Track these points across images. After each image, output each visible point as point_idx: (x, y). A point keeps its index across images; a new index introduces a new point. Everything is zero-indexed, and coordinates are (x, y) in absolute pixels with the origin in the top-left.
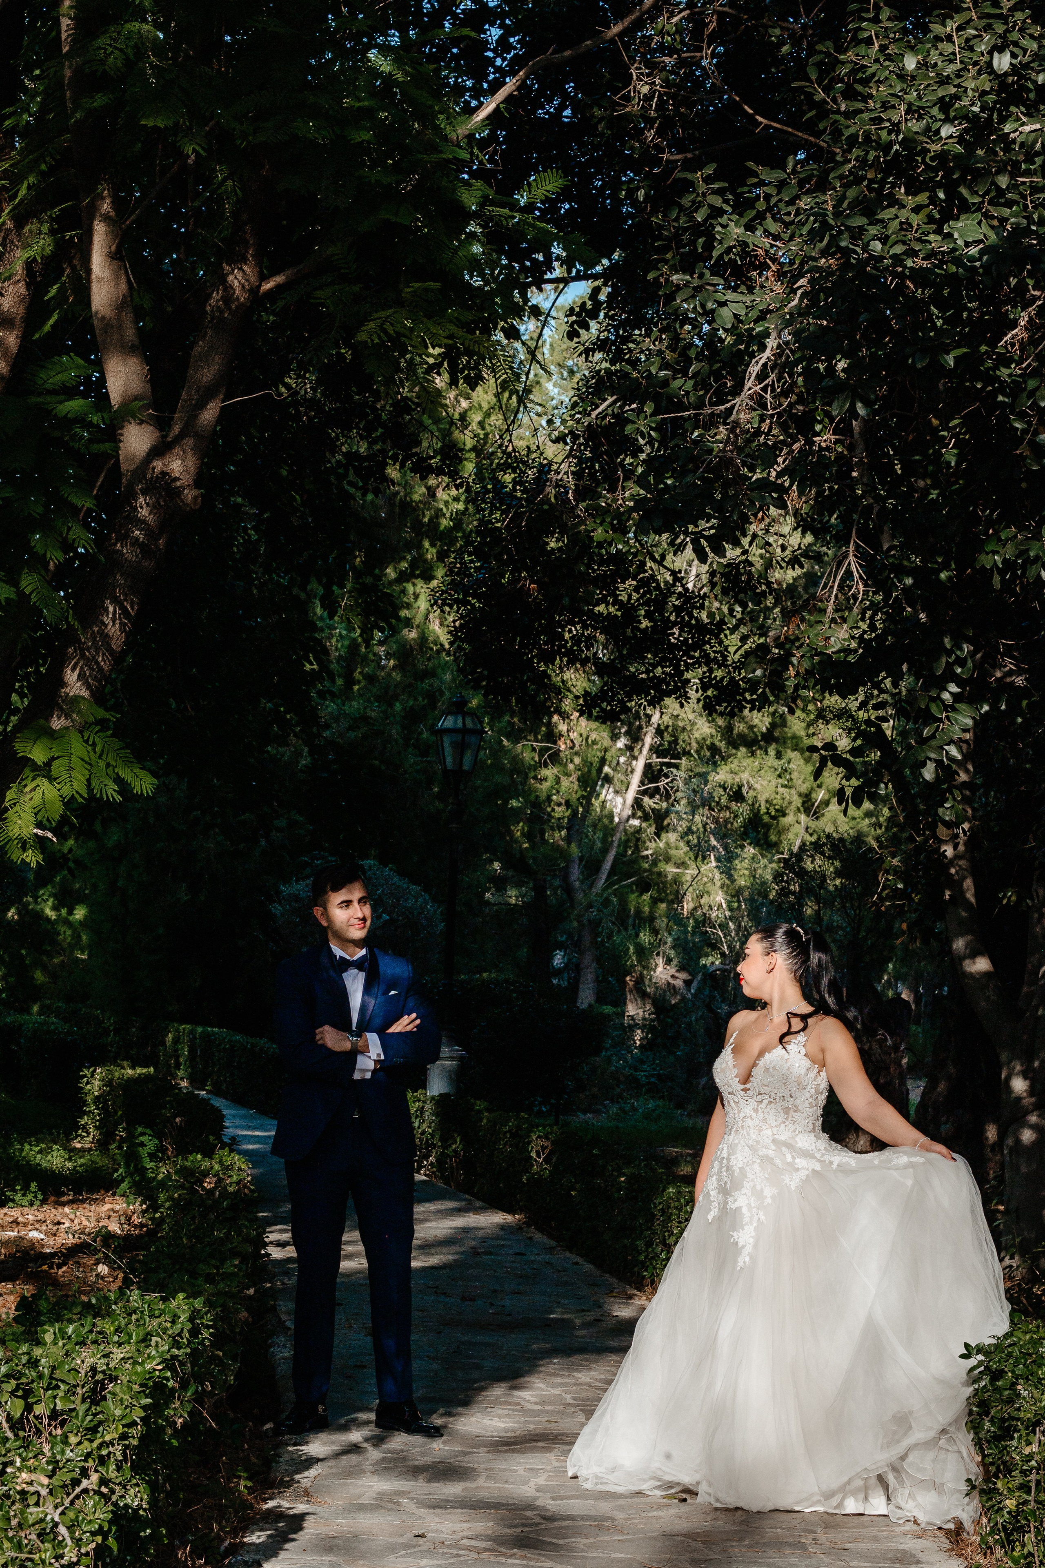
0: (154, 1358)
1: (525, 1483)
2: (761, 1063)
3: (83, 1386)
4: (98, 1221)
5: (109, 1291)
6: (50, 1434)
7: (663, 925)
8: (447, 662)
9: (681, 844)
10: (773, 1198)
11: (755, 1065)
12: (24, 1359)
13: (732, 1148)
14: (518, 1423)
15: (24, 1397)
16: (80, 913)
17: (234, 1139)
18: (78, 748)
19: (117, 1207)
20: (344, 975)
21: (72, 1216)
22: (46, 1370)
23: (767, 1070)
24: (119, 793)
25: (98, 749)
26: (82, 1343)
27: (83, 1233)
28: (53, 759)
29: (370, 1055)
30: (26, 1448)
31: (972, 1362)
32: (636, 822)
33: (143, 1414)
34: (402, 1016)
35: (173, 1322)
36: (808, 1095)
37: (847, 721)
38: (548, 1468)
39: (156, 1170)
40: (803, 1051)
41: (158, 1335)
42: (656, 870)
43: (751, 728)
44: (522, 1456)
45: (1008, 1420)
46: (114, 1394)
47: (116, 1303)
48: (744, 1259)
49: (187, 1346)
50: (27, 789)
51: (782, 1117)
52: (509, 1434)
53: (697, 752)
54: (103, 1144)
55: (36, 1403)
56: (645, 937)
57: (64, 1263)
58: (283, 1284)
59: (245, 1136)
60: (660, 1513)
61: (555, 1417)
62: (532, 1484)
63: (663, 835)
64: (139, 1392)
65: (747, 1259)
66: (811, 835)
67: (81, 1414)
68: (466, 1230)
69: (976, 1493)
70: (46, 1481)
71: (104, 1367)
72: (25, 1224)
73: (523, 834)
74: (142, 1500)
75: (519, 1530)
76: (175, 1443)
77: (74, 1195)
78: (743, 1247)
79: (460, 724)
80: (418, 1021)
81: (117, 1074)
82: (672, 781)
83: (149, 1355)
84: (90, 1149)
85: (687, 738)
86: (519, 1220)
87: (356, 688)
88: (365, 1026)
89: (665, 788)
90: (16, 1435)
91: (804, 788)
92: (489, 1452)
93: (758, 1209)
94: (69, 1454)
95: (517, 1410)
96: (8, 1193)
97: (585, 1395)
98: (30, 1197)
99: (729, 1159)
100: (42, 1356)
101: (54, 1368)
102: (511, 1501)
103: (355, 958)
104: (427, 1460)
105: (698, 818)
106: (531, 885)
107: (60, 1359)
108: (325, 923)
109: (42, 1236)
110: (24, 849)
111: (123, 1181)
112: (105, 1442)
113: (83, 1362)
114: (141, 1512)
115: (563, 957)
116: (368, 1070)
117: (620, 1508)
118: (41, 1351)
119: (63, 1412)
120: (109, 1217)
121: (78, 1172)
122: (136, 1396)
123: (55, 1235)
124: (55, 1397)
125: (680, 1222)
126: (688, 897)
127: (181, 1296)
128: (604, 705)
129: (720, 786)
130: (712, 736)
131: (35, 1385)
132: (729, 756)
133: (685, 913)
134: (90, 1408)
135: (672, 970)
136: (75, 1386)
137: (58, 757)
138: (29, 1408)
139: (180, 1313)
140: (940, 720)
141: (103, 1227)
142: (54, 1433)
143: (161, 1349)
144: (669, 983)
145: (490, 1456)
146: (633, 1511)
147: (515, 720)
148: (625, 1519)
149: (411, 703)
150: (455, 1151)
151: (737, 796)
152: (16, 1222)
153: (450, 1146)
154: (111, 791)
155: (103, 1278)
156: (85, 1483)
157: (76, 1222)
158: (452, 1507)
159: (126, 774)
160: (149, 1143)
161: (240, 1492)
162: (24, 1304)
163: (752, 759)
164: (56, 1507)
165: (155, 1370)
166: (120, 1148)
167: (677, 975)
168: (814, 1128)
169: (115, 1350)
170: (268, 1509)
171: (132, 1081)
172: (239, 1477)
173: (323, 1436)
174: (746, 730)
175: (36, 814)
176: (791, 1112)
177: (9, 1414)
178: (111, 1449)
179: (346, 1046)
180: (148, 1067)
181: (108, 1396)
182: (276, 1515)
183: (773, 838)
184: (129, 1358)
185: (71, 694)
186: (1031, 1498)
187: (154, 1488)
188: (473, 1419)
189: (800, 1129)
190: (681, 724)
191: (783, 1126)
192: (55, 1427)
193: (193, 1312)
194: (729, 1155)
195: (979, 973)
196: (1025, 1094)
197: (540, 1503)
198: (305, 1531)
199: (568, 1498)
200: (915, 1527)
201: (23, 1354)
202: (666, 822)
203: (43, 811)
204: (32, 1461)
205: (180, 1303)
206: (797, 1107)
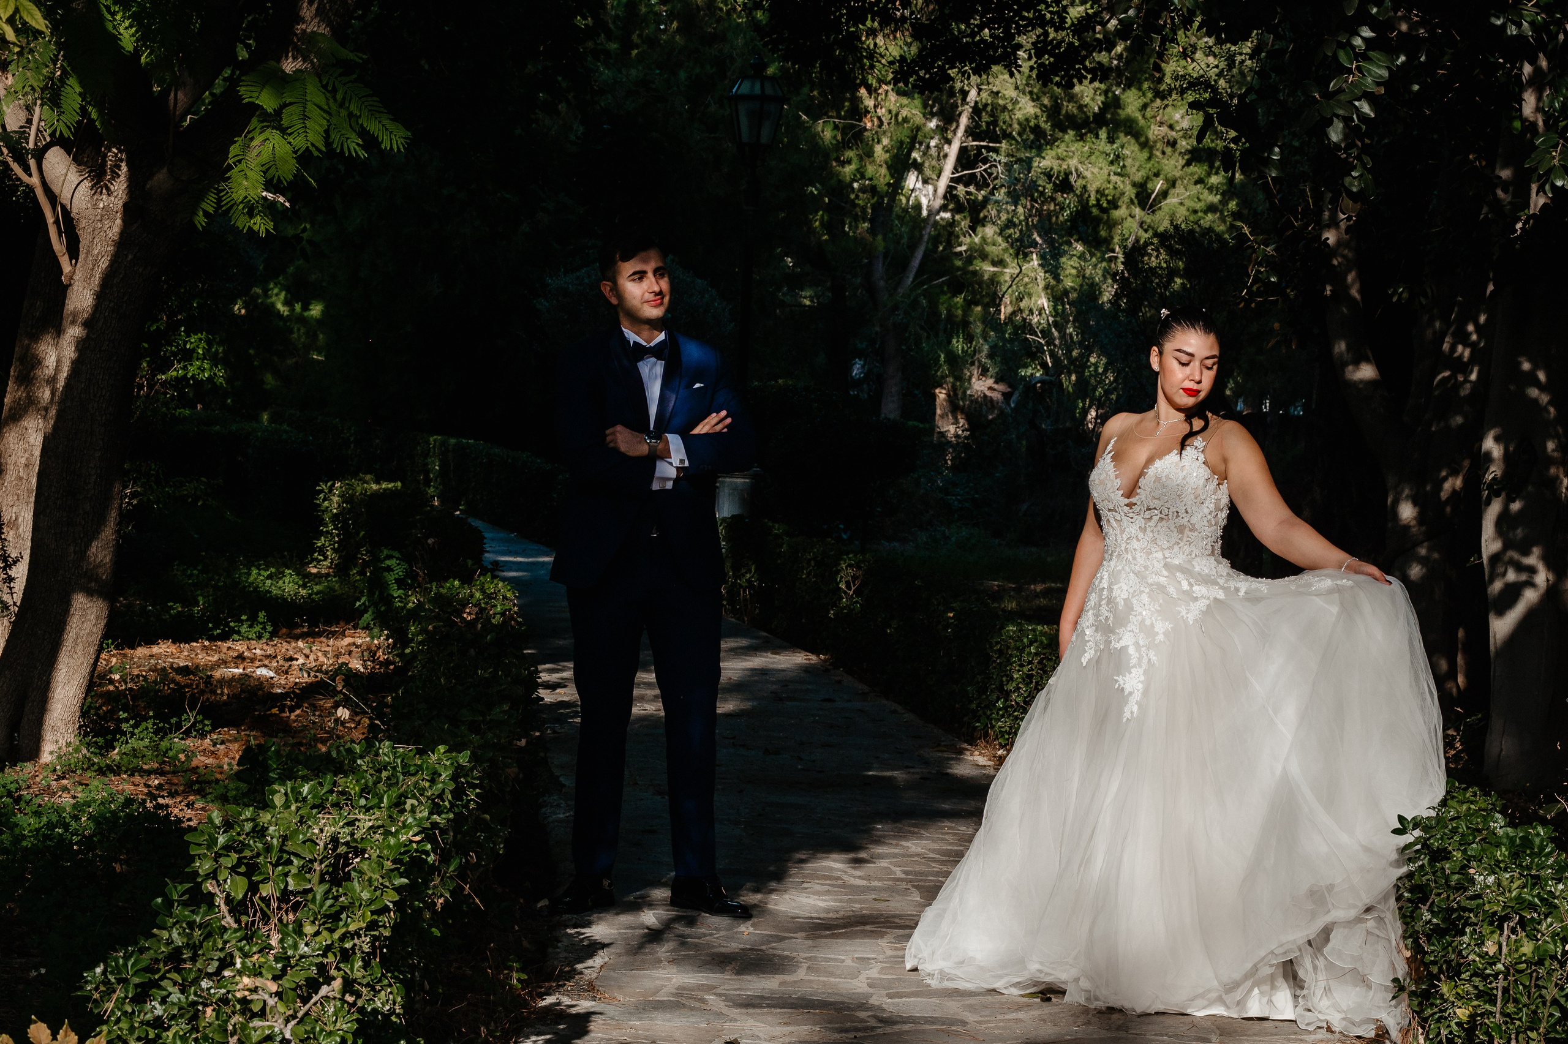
0: (410, 827)
1: (855, 976)
2: (1151, 471)
3: (321, 862)
4: (337, 656)
5: (353, 741)
6: (280, 920)
7: (979, 331)
8: (739, 24)
9: (1000, 240)
10: (1166, 634)
11: (1142, 474)
12: (248, 826)
13: (1114, 577)
14: (841, 901)
15: (248, 875)
16: (316, 310)
17: (496, 564)
18: (314, 94)
19: (359, 641)
20: (640, 364)
21: (307, 651)
22: (275, 841)
23: (1158, 479)
24: (363, 147)
25: (339, 96)
26: (320, 807)
27: (319, 671)
28: (285, 105)
29: (671, 460)
30: (248, 938)
31: (1408, 838)
32: (947, 215)
33: (397, 898)
34: (709, 414)
35: (433, 781)
36: (1206, 511)
37: (1206, 91)
38: (881, 957)
39: (404, 599)
40: (1202, 458)
41: (414, 797)
42: (971, 268)
43: (1081, 107)
44: (849, 942)
45: (1456, 910)
46: (361, 873)
47: (362, 757)
48: (1132, 708)
49: (450, 810)
50: (255, 143)
51: (1175, 535)
52: (831, 915)
53: (1020, 134)
54: (341, 569)
55: (262, 882)
56: (958, 345)
57: (298, 706)
58: (554, 732)
59: (506, 562)
60: (1021, 1015)
61: (884, 895)
62: (863, 977)
63: (979, 229)
64: (392, 870)
65: (1135, 708)
66: (1146, 231)
67: (318, 897)
68: (763, 672)
69: (1405, 996)
70: (273, 987)
71: (348, 838)
72: (252, 660)
73: (822, 223)
74: (394, 1003)
75: (851, 1035)
76: (436, 932)
77: (309, 627)
78: (1131, 694)
79: (757, 89)
80: (729, 420)
81: (359, 489)
82: (990, 167)
83: (404, 822)
84: (328, 575)
85: (1007, 118)
86: (825, 661)
87: (635, 52)
88: (664, 425)
89: (982, 175)
90: (238, 921)
91: (1138, 177)
92: (807, 938)
93: (1148, 649)
94: (303, 949)
95: (838, 886)
96: (232, 624)
97: (918, 868)
98: (258, 628)
99: (1110, 589)
100: (270, 823)
101: (285, 838)
102: (839, 999)
103: (652, 344)
104: (734, 946)
105: (1020, 209)
106: (829, 284)
107: (293, 827)
108: (614, 301)
109: (272, 674)
110: (251, 214)
111: (366, 611)
112: (349, 932)
113: (322, 831)
114: (393, 1018)
115: (863, 367)
116: (669, 479)
117: (971, 1008)
118: (269, 817)
119: (295, 893)
120: (350, 653)
121: (313, 600)
122: (388, 875)
123: (287, 672)
124: (286, 875)
125: (1021, 666)
126: (1007, 300)
127: (442, 748)
128: (922, 73)
129: (1044, 173)
130: (1037, 117)
131: (261, 859)
132: (1056, 140)
133: (1002, 317)
134: (330, 890)
135: (990, 382)
136: (311, 861)
137: (291, 104)
138: (253, 888)
139: (441, 770)
140: (1349, 71)
141: (343, 663)
142: (285, 917)
143: (419, 815)
144: (985, 396)
145: (809, 942)
146: (987, 1012)
147: (815, 93)
148: (977, 1022)
149: (698, 70)
150: (749, 581)
151: (1064, 184)
152: (241, 657)
153: (743, 575)
154: (354, 145)
155: (343, 723)
156: (324, 990)
157: (312, 657)
158: (769, 1006)
159: (373, 127)
160: (396, 567)
161: (511, 986)
162: (249, 756)
163: (1081, 143)
164: (287, 1021)
165: (411, 842)
166: (362, 573)
167: (996, 386)
168: (1213, 552)
169: (361, 816)
170: (546, 1007)
171: (375, 495)
172: (511, 969)
173: (609, 917)
174: (1075, 111)
175: (265, 173)
176: (1187, 532)
177: (228, 895)
178: (356, 941)
179: (643, 449)
180: (395, 481)
181: (353, 874)
182: (556, 1014)
183: (1103, 233)
184: (379, 827)
185: (308, 31)
186: (1497, 1009)
187: (409, 987)
188: (787, 897)
189: (1196, 551)
190: (1001, 102)
191: (1176, 548)
192: (287, 912)
193: (457, 768)
194: (1111, 585)
195: (1361, 381)
196: (1413, 523)
197: (874, 1001)
198: (592, 1035)
199: (908, 995)
200: (1329, 1036)
201: (247, 820)
202: (982, 215)
203: (273, 170)
204: (256, 957)
205: (439, 756)
206: (1193, 525)
